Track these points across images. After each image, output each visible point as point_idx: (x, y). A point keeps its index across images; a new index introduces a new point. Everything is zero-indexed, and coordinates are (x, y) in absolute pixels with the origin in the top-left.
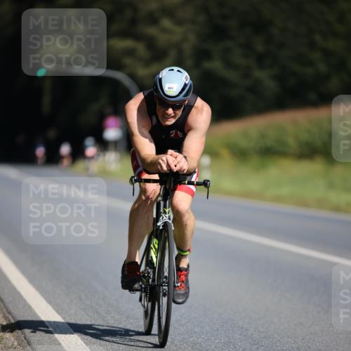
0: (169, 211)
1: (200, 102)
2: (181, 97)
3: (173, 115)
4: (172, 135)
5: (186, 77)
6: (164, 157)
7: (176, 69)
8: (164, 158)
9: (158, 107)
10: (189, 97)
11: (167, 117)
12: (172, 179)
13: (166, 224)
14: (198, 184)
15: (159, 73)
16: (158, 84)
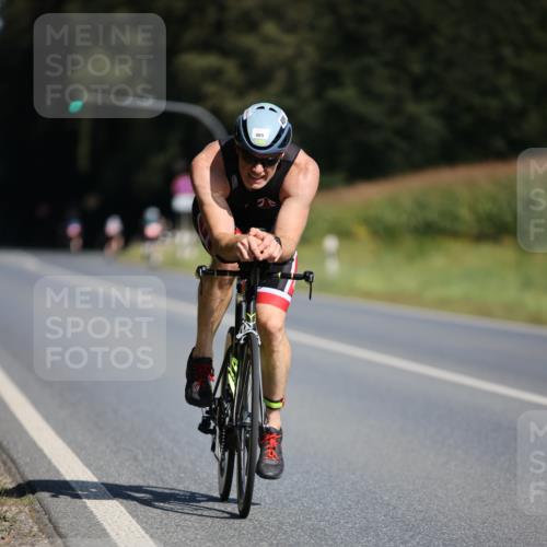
0: (253, 318)
1: (302, 158)
2: (275, 148)
3: (263, 174)
4: (261, 205)
5: (283, 118)
6: (245, 239)
7: (268, 106)
8: (245, 241)
9: (241, 163)
10: (286, 148)
11: (254, 177)
13: (249, 336)
14: (297, 277)
15: (242, 113)
16: (242, 129)
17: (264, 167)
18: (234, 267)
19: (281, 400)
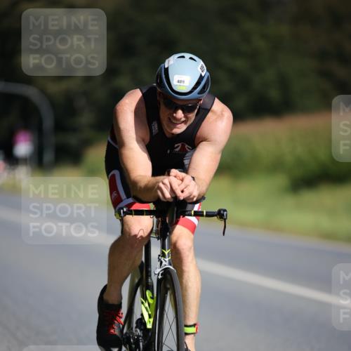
0: (168, 254)
2: (195, 94)
3: (183, 119)
4: (177, 150)
5: (202, 67)
6: (166, 180)
7: (188, 55)
11: (174, 122)
12: (175, 209)
14: (209, 215)
16: (164, 76)
17: (184, 113)
19: (194, 325)
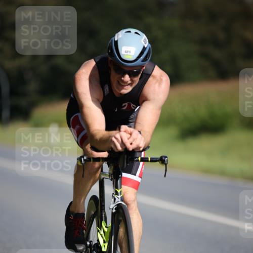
0: (120, 192)
2: (139, 62)
3: (130, 82)
4: (124, 108)
6: (117, 134)
8: (118, 136)
15: (114, 36)
16: (114, 47)
17: (130, 77)
18: (105, 154)
